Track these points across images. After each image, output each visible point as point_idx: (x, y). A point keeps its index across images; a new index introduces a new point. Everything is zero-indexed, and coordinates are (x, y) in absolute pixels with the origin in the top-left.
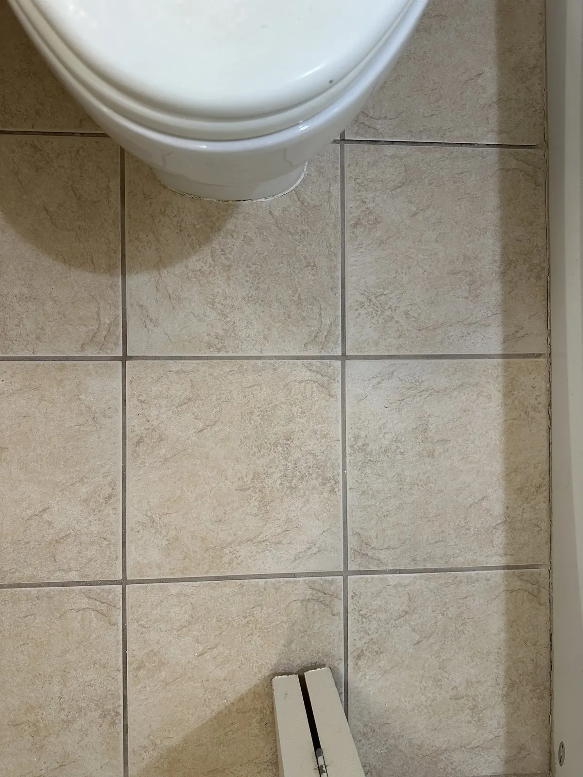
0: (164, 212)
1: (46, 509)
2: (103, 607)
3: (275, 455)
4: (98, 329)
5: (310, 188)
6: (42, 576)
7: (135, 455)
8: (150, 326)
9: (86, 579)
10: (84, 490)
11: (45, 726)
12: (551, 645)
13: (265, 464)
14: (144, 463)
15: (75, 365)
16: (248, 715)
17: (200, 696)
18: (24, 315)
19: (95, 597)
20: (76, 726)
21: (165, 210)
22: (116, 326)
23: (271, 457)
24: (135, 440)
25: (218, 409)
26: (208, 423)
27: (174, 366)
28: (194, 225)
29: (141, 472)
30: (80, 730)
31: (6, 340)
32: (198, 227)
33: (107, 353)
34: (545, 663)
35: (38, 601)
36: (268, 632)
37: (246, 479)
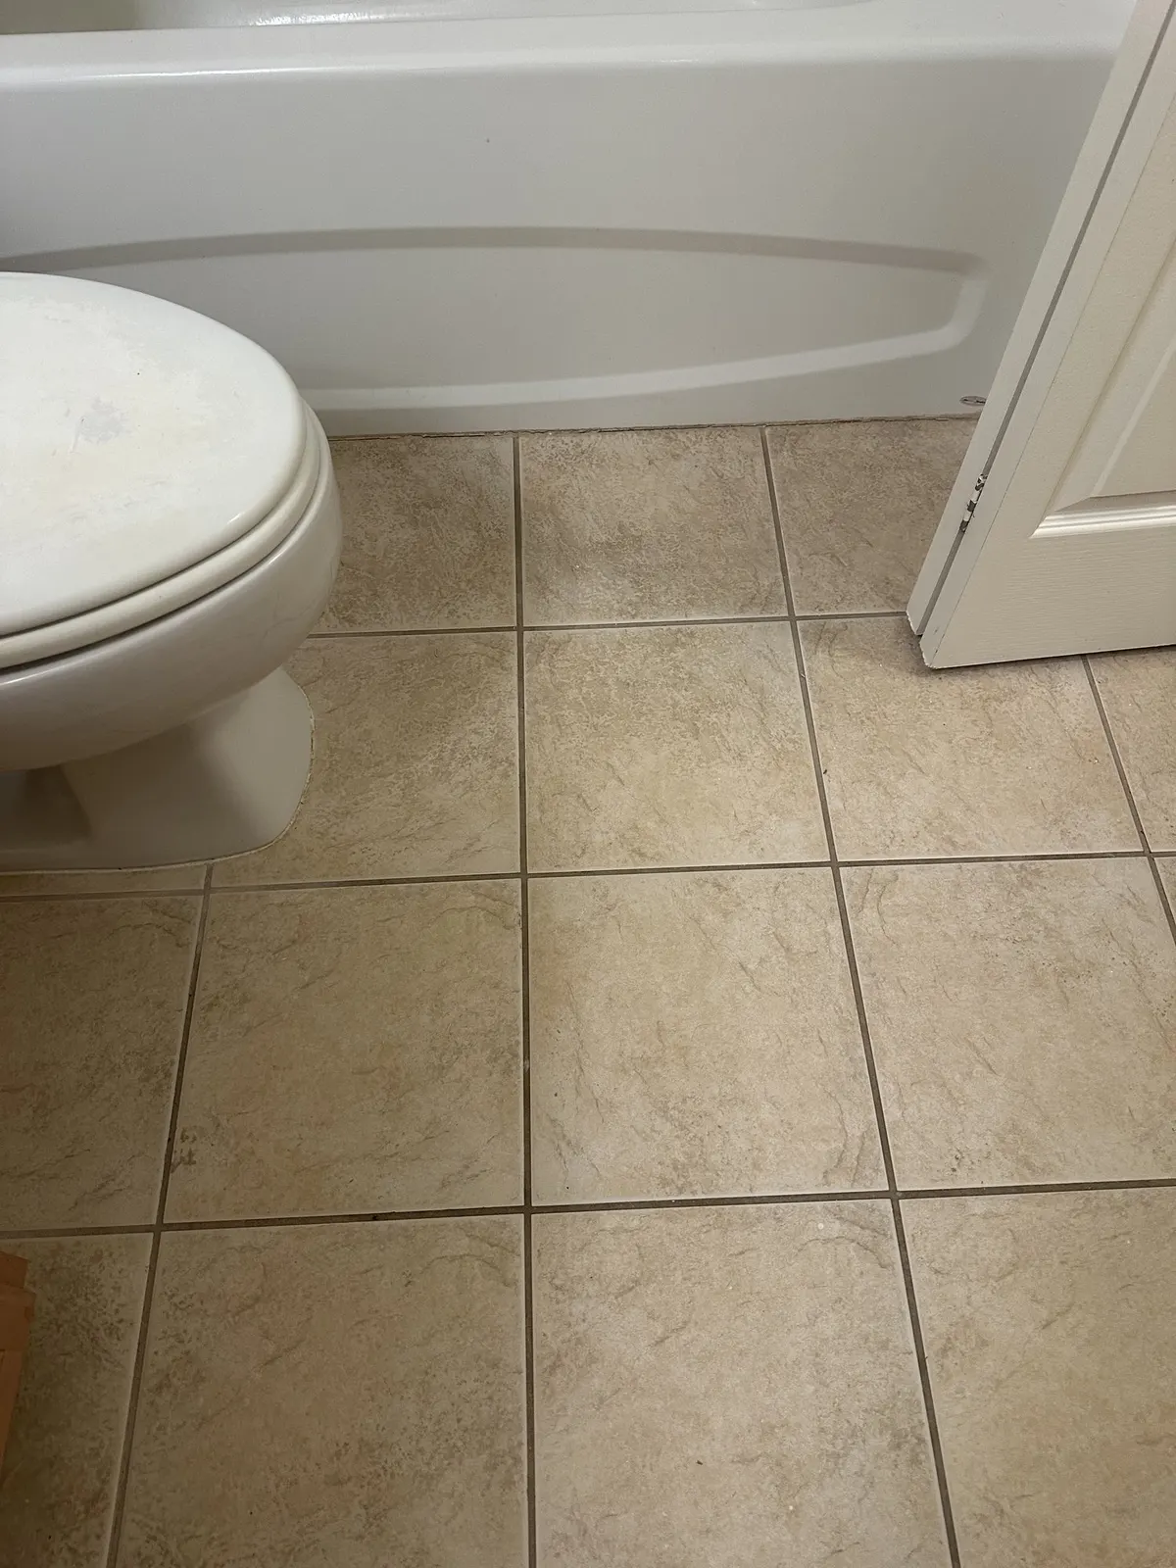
0: (322, 834)
1: (742, 966)
2: (874, 889)
3: (649, 697)
4: (483, 909)
5: (300, 670)
6: (841, 968)
7: (657, 857)
8: (479, 846)
9: (837, 912)
10: (711, 919)
11: (1059, 960)
12: (854, 421)
13: (662, 708)
14: (668, 846)
15: (535, 936)
16: (993, 716)
17: (978, 769)
18: (463, 1007)
19: (860, 900)
20: (1051, 920)
21: (319, 833)
22: (478, 887)
23: (652, 701)
24: (637, 858)
25: (591, 763)
26: (610, 774)
27: (533, 815)
28: (342, 798)
29: (681, 849)
30: (1056, 914)
31: (498, 1030)
32: (344, 794)
33: (517, 896)
34: (875, 427)
35: (878, 974)
36: (878, 697)
37: (683, 729)
